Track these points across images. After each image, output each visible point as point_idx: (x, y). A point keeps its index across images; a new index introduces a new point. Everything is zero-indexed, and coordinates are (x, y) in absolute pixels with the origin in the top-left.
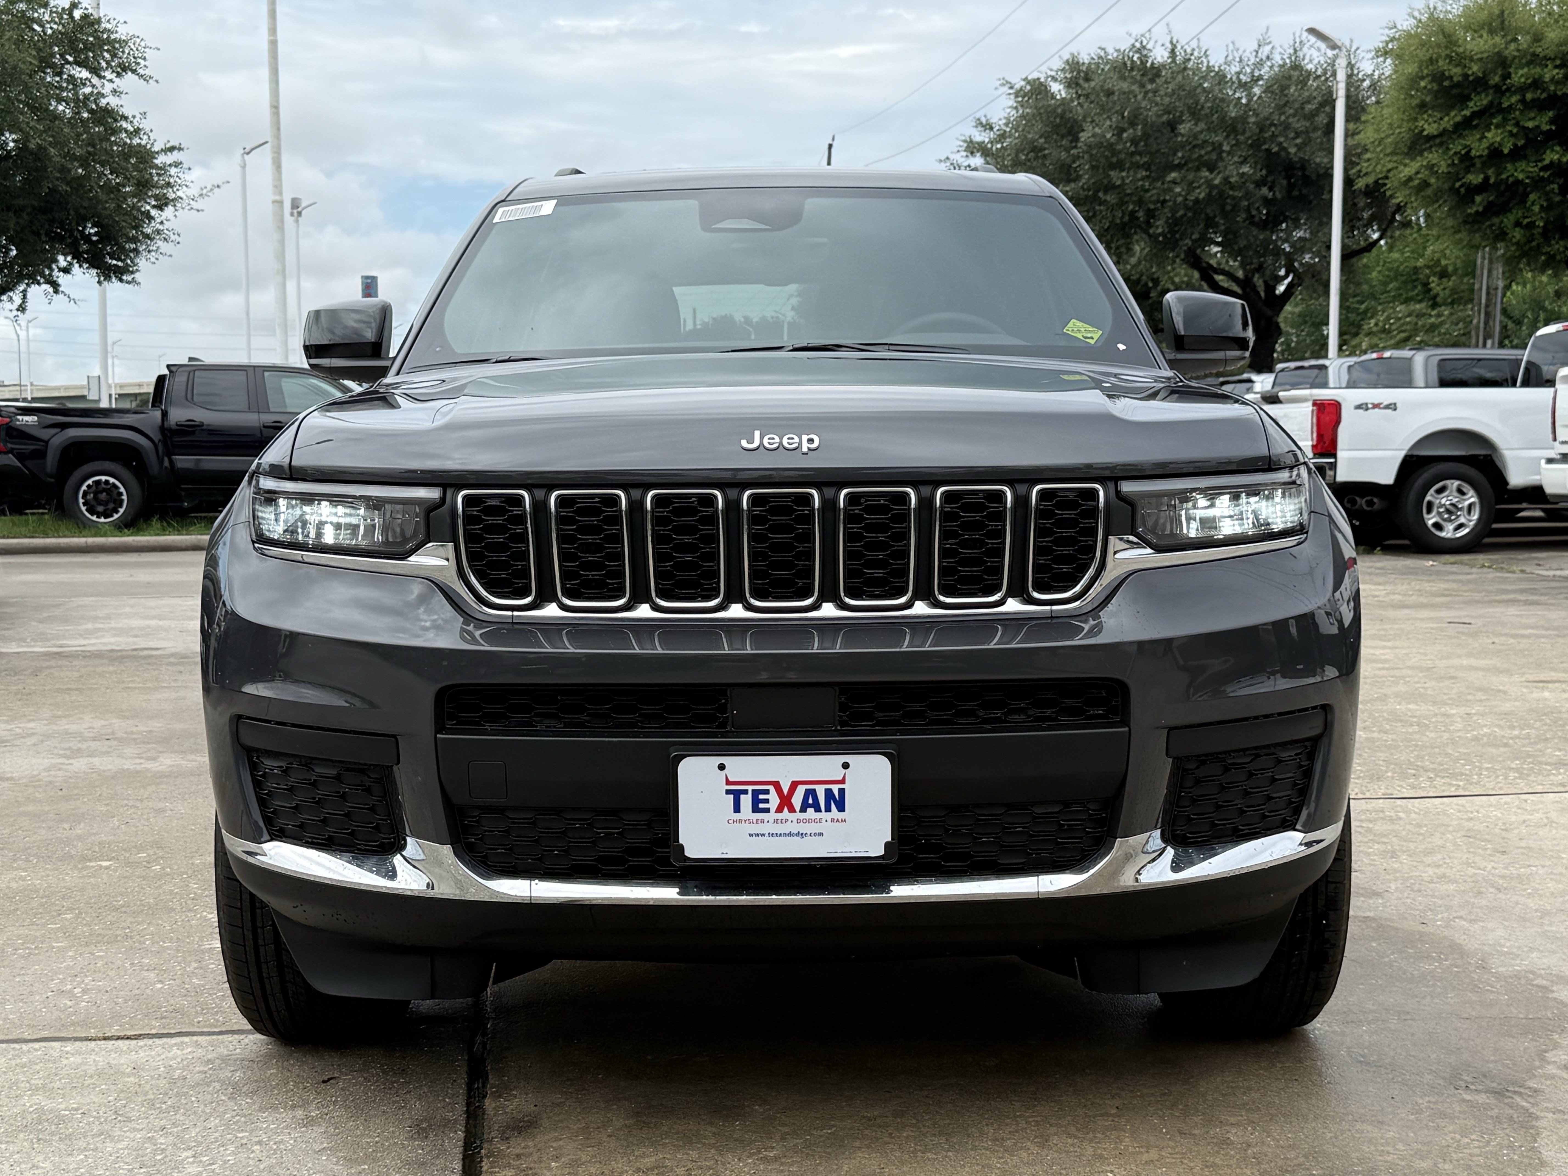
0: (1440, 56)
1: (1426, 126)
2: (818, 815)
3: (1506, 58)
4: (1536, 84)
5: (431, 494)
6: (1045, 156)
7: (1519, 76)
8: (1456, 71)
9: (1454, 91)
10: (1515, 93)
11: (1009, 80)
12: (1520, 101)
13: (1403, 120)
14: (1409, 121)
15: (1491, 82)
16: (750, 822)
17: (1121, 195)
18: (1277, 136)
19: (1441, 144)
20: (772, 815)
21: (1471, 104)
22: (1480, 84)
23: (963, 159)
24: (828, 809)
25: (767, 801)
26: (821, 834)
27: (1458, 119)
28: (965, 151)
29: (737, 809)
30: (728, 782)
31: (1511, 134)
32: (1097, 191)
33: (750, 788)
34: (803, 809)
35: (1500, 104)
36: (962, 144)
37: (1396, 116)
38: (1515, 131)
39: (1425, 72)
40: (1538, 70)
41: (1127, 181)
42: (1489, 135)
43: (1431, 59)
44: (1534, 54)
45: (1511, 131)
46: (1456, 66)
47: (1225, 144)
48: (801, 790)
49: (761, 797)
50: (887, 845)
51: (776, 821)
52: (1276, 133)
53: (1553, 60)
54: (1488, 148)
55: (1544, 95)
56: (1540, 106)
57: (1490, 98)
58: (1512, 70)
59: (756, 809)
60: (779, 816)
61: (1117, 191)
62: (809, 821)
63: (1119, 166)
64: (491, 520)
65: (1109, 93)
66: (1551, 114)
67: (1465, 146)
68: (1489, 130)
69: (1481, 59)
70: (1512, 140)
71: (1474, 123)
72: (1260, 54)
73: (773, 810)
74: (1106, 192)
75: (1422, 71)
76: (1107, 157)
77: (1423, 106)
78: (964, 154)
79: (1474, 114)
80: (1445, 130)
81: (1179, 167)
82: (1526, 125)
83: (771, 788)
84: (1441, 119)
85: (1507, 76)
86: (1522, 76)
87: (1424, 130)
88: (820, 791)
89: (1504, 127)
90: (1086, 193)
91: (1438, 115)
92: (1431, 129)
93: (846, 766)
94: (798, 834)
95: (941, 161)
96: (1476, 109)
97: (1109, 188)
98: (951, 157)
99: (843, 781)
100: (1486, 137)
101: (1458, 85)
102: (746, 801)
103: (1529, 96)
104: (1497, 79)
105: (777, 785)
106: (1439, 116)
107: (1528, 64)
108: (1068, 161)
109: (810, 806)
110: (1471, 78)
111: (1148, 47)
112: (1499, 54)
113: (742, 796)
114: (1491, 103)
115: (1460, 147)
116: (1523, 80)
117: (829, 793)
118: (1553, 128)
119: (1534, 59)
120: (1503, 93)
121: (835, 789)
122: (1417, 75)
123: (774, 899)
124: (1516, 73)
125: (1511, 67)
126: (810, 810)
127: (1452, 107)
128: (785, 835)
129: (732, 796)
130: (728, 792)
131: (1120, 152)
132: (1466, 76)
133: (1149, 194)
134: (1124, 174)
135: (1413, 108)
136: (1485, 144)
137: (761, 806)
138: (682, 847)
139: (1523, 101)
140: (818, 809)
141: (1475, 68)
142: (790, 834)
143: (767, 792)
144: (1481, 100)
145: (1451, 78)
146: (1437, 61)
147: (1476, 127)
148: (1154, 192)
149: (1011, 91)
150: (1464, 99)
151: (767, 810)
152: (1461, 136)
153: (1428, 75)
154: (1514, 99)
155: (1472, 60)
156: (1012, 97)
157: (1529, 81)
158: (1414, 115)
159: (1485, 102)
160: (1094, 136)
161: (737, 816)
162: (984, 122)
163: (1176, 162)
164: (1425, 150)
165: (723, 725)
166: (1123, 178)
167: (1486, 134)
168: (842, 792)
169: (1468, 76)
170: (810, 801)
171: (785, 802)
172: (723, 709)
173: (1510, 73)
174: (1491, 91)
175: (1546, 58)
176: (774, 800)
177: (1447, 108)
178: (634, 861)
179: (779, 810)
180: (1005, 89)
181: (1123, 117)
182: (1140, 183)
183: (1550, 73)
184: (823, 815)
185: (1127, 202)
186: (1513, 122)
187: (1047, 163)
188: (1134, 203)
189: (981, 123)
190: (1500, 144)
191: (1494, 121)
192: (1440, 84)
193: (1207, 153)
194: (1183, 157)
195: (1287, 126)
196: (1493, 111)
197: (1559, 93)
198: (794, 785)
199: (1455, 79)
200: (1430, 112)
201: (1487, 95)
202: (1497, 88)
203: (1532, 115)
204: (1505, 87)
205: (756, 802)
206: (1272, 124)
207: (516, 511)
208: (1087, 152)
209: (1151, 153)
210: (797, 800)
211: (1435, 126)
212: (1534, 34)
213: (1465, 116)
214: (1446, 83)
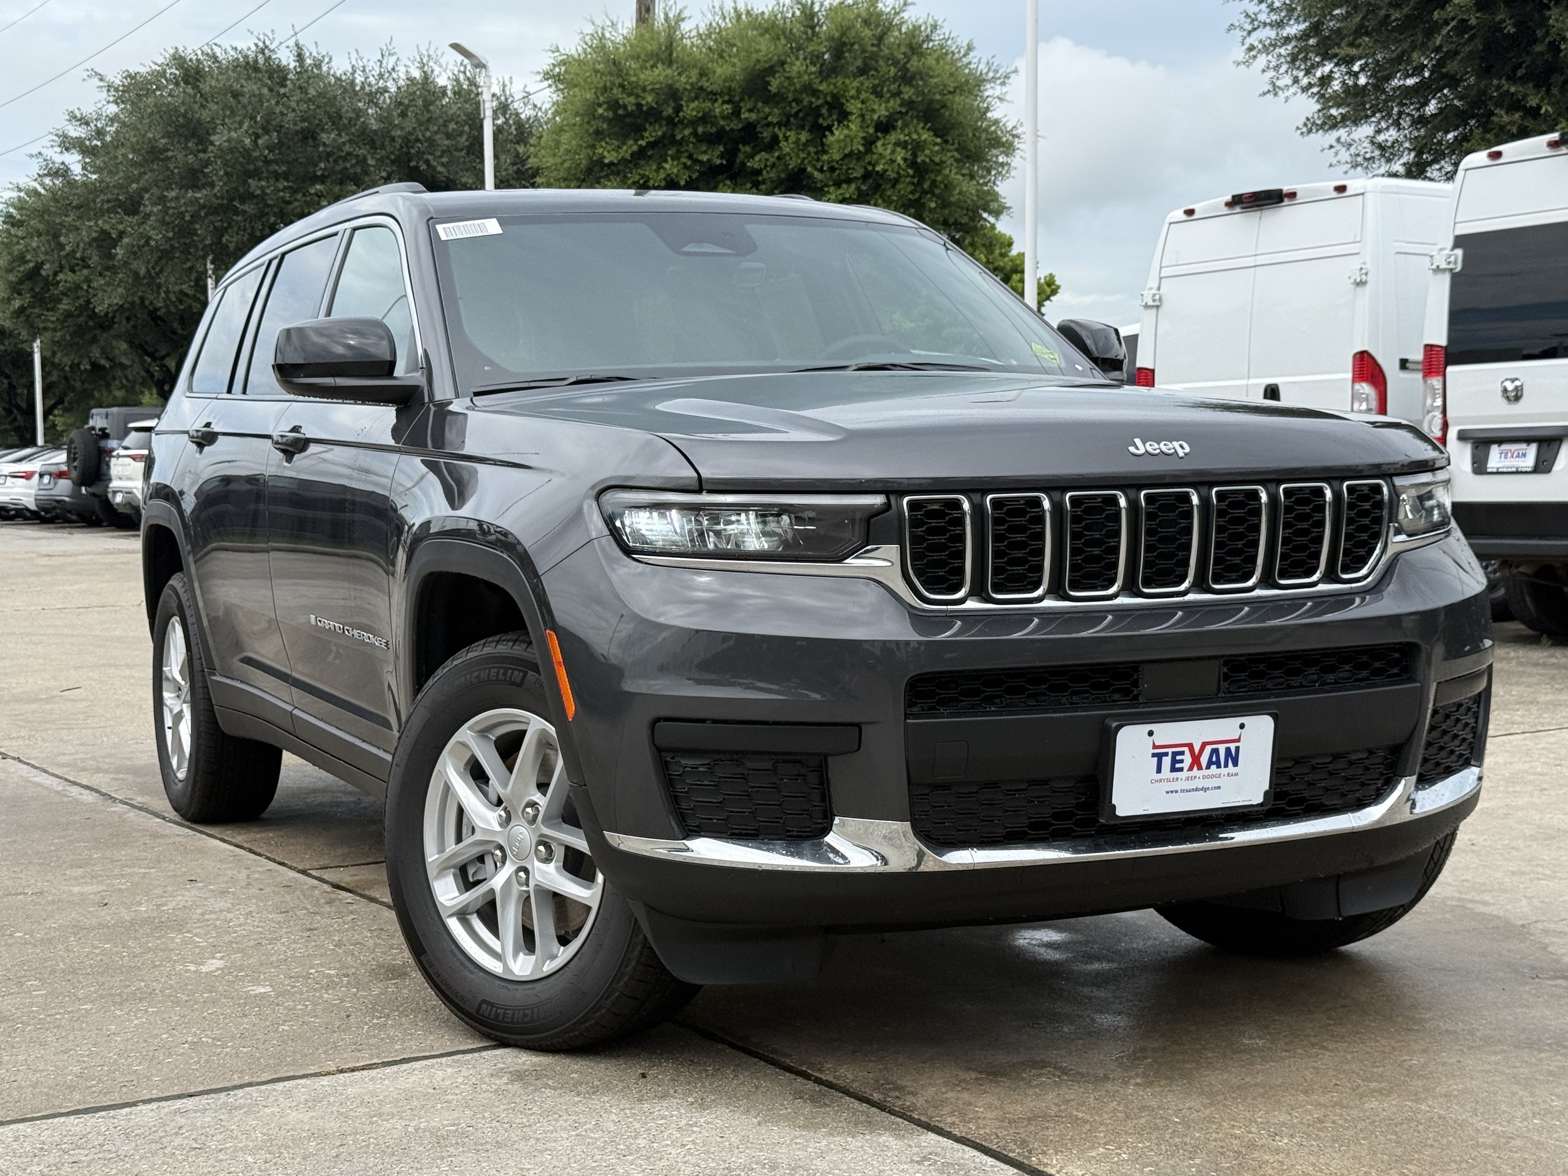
0: (614, 84)
1: (606, 153)
2: (1219, 771)
3: (677, 89)
4: (705, 118)
5: (878, 500)
6: (168, 159)
7: (691, 110)
8: (630, 101)
9: (628, 120)
10: (686, 126)
11: (99, 71)
12: (691, 134)
13: (581, 146)
14: (588, 147)
15: (665, 114)
16: (1168, 780)
17: (261, 206)
18: (424, 153)
19: (618, 173)
20: (1185, 774)
21: (646, 134)
22: (652, 115)
23: (58, 155)
24: (1226, 766)
25: (1182, 761)
26: (1219, 788)
27: (635, 148)
28: (60, 146)
29: (1159, 770)
30: (1155, 747)
31: (686, 166)
32: (232, 200)
33: (1170, 750)
34: (1208, 767)
35: (674, 136)
36: (56, 138)
37: (574, 142)
38: (689, 163)
39: (602, 99)
40: (708, 104)
41: (268, 191)
42: (667, 166)
43: (605, 87)
44: (701, 88)
45: (685, 164)
46: (629, 95)
47: (369, 157)
48: (1208, 749)
49: (1178, 758)
50: (1266, 793)
51: (1187, 779)
52: (422, 149)
53: (721, 94)
54: (665, 179)
55: (714, 130)
56: (711, 140)
57: (664, 129)
58: (683, 103)
59: (1173, 769)
60: (1191, 774)
61: (255, 201)
62: (1212, 776)
63: (256, 174)
64: (934, 523)
65: (236, 95)
66: (721, 148)
67: (643, 176)
68: (666, 161)
69: (652, 90)
70: (687, 173)
71: (649, 153)
72: (384, 65)
73: (1186, 769)
74: (243, 201)
75: (598, 98)
76: (241, 164)
77: (598, 133)
78: (58, 150)
79: (652, 145)
80: (623, 159)
81: (322, 179)
82: (700, 158)
83: (1186, 749)
84: (619, 147)
85: (678, 109)
86: (693, 109)
87: (604, 157)
88: (1222, 748)
89: (679, 159)
90: (219, 201)
92: (610, 157)
93: (1242, 726)
94: (1202, 789)
95: (32, 156)
96: (652, 139)
97: (248, 197)
98: (44, 151)
99: (1238, 740)
100: (663, 168)
101: (629, 114)
102: (1167, 761)
103: (700, 130)
104: (670, 110)
105: (1190, 746)
106: (616, 143)
107: (697, 98)
108: (197, 166)
109: (1213, 763)
110: (645, 108)
111: (272, 47)
112: (670, 86)
113: (1164, 758)
114: (664, 136)
115: (637, 177)
116: (694, 113)
117: (1228, 750)
118: (725, 162)
119: (700, 92)
120: (675, 125)
121: (1233, 746)
122: (594, 103)
123: (1170, 849)
124: (688, 106)
125: (682, 99)
126: (1214, 767)
127: (626, 137)
128: (1193, 790)
129: (1156, 759)
130: (1154, 755)
131: (256, 159)
132: (639, 106)
133: (291, 207)
134: (263, 183)
135: (590, 135)
136: (662, 175)
137: (1178, 766)
138: (1114, 807)
139: (695, 134)
140: (1219, 766)
141: (649, 99)
142: (1197, 790)
143: (1182, 753)
144: (656, 131)
145: (625, 107)
146: (611, 89)
147: (650, 157)
148: (297, 204)
149: (102, 84)
150: (638, 130)
151: (1181, 769)
152: (637, 166)
153: (604, 102)
154: (687, 132)
155: (644, 89)
156: (105, 90)
157: (700, 115)
158: (591, 142)
159: (660, 133)
160: (229, 141)
161: (1159, 776)
162: (79, 116)
163: (319, 173)
164: (601, 177)
165: (1136, 697)
166: (262, 188)
167: (664, 165)
168: (1237, 748)
169: (642, 105)
170: (1214, 759)
171: (1196, 762)
172: (1135, 684)
173: (682, 106)
174: (664, 123)
175: (713, 93)
176: (1187, 759)
177: (623, 137)
178: (1058, 825)
179: (1191, 768)
180: (96, 81)
181: (256, 122)
182: (281, 194)
183: (720, 108)
185: (267, 214)
186: (686, 154)
187: (172, 166)
188: (275, 215)
189: (75, 117)
190: (677, 176)
191: (670, 153)
192: (615, 112)
193: (353, 166)
194: (324, 169)
195: (431, 142)
196: (665, 142)
197: (728, 128)
198: (1204, 745)
199: (629, 108)
200: (608, 139)
201: (660, 126)
202: (670, 121)
203: (704, 148)
204: (677, 119)
205: (1174, 761)
206: (417, 140)
207: (956, 514)
208: (220, 157)
209: (288, 162)
210: (1204, 760)
211: (614, 154)
212: (701, 69)
213: (641, 146)
214: (621, 112)
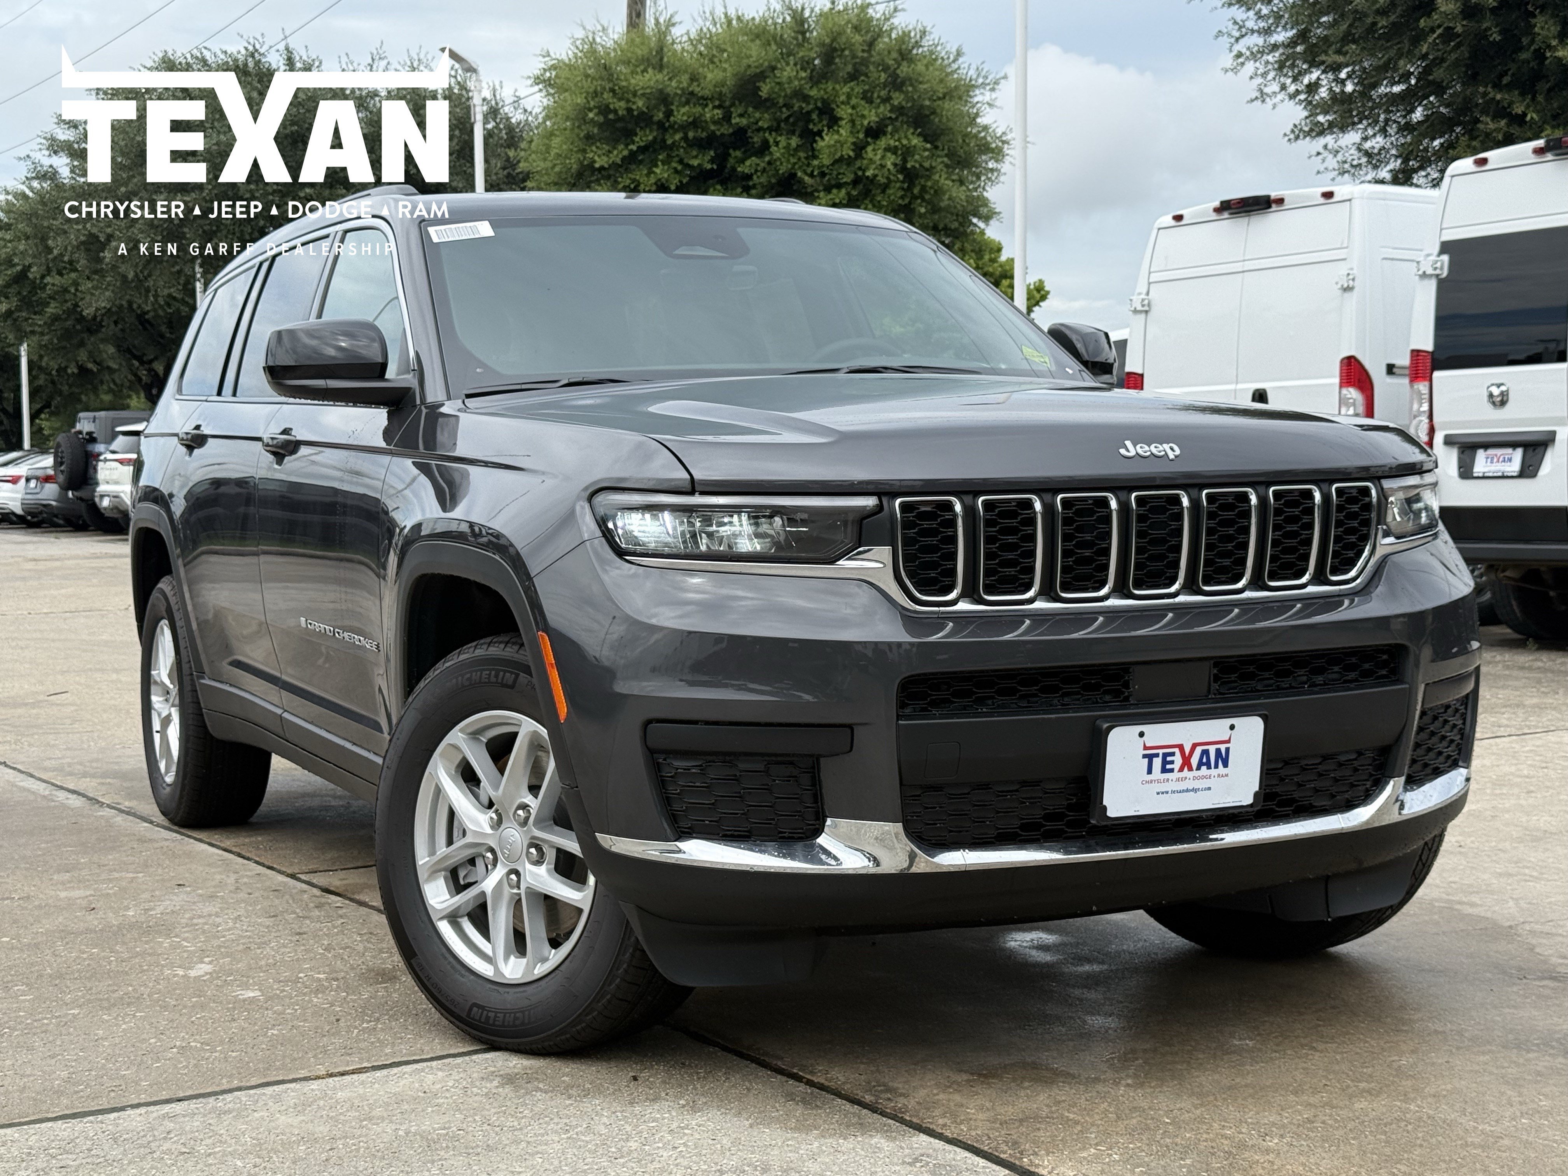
0: (604, 89)
1: (596, 158)
2: (1209, 772)
3: (668, 95)
4: (696, 123)
5: (870, 502)
7: (681, 114)
8: (620, 106)
9: (618, 125)
10: (676, 131)
12: (682, 138)
13: (571, 150)
15: (656, 119)
16: (1159, 781)
19: (608, 177)
21: (637, 139)
22: (643, 119)
23: (46, 158)
24: (1216, 767)
25: (1172, 762)
26: (1209, 789)
27: (626, 153)
28: (48, 149)
29: (1150, 771)
30: (1146, 748)
31: (676, 171)
33: (1161, 752)
34: (1198, 768)
35: (664, 141)
36: (44, 141)
37: (564, 147)
38: (679, 168)
39: (592, 104)
40: (699, 109)
41: (257, 195)
42: (658, 171)
43: (595, 92)
44: (692, 93)
45: (675, 169)
46: (620, 99)
49: (1169, 759)
50: (1256, 795)
51: (1178, 780)
53: (712, 99)
54: (656, 183)
55: (704, 135)
56: (702, 145)
57: (655, 134)
58: (674, 107)
59: (1164, 770)
60: (1181, 775)
62: (1205, 777)
64: (926, 524)
66: (712, 153)
67: (633, 180)
68: (656, 166)
69: (643, 95)
70: (677, 176)
71: (640, 158)
73: (1176, 770)
75: (588, 102)
77: (589, 137)
78: (47, 153)
79: (643, 150)
80: (614, 163)
82: (691, 163)
83: (1177, 750)
84: (610, 152)
85: (669, 114)
86: (684, 114)
87: (595, 162)
88: (1212, 749)
89: (669, 163)
91: (607, 148)
92: (601, 162)
93: (1232, 727)
94: (1191, 790)
96: (642, 144)
98: (32, 154)
99: (1228, 741)
100: (654, 172)
101: (620, 119)
102: (1157, 763)
103: (691, 135)
104: (661, 115)
105: (1181, 747)
107: (687, 103)
109: (1204, 764)
110: (635, 113)
111: (262, 51)
112: (661, 91)
113: (1155, 759)
114: (655, 138)
115: (628, 181)
116: (685, 118)
117: (1218, 751)
118: (715, 167)
119: (690, 97)
120: (665, 130)
121: (1223, 747)
122: (585, 108)
123: (1161, 850)
124: (678, 111)
125: (672, 104)
126: (1204, 768)
127: (617, 141)
128: (1183, 791)
129: (1147, 760)
130: (1145, 756)
132: (629, 110)
134: (253, 187)
135: (580, 139)
136: (653, 179)
137: (1168, 767)
138: (1105, 808)
139: (685, 138)
140: (1209, 767)
141: (640, 103)
142: (1187, 791)
143: (1173, 754)
144: (647, 136)
145: (615, 111)
146: (602, 94)
147: (641, 162)
150: (628, 135)
151: (1172, 770)
152: (627, 170)
153: (595, 107)
154: (678, 137)
155: (635, 94)
157: (691, 119)
158: (582, 146)
159: (650, 138)
161: (1150, 777)
164: (592, 182)
165: (1127, 699)
166: (251, 191)
167: (655, 169)
168: (1227, 750)
169: (632, 110)
170: (1204, 760)
171: (1186, 763)
172: (1126, 685)
173: (672, 110)
174: (655, 127)
175: (703, 98)
176: (1178, 760)
177: (614, 142)
178: (1050, 826)
179: (1181, 770)
183: (710, 113)
184: (1213, 772)
186: (677, 159)
189: (63, 120)
190: (667, 181)
191: (660, 157)
192: (605, 117)
196: (658, 147)
197: (718, 133)
198: (1194, 746)
199: (620, 113)
200: (598, 144)
201: (651, 131)
202: (661, 125)
203: (694, 153)
204: (667, 124)
205: (1165, 762)
207: (948, 516)
210: (1195, 761)
211: (605, 159)
212: (691, 74)
213: (631, 150)
214: (611, 116)
